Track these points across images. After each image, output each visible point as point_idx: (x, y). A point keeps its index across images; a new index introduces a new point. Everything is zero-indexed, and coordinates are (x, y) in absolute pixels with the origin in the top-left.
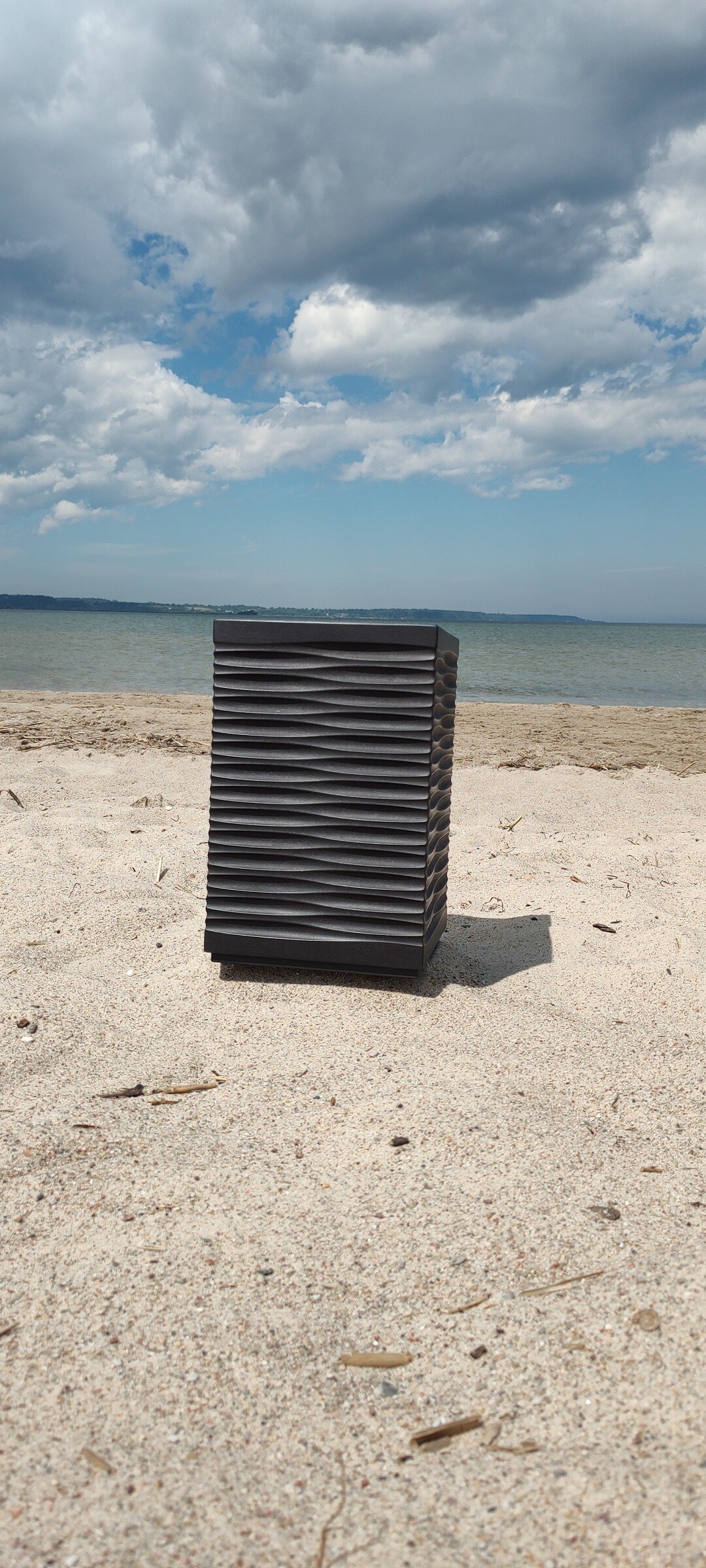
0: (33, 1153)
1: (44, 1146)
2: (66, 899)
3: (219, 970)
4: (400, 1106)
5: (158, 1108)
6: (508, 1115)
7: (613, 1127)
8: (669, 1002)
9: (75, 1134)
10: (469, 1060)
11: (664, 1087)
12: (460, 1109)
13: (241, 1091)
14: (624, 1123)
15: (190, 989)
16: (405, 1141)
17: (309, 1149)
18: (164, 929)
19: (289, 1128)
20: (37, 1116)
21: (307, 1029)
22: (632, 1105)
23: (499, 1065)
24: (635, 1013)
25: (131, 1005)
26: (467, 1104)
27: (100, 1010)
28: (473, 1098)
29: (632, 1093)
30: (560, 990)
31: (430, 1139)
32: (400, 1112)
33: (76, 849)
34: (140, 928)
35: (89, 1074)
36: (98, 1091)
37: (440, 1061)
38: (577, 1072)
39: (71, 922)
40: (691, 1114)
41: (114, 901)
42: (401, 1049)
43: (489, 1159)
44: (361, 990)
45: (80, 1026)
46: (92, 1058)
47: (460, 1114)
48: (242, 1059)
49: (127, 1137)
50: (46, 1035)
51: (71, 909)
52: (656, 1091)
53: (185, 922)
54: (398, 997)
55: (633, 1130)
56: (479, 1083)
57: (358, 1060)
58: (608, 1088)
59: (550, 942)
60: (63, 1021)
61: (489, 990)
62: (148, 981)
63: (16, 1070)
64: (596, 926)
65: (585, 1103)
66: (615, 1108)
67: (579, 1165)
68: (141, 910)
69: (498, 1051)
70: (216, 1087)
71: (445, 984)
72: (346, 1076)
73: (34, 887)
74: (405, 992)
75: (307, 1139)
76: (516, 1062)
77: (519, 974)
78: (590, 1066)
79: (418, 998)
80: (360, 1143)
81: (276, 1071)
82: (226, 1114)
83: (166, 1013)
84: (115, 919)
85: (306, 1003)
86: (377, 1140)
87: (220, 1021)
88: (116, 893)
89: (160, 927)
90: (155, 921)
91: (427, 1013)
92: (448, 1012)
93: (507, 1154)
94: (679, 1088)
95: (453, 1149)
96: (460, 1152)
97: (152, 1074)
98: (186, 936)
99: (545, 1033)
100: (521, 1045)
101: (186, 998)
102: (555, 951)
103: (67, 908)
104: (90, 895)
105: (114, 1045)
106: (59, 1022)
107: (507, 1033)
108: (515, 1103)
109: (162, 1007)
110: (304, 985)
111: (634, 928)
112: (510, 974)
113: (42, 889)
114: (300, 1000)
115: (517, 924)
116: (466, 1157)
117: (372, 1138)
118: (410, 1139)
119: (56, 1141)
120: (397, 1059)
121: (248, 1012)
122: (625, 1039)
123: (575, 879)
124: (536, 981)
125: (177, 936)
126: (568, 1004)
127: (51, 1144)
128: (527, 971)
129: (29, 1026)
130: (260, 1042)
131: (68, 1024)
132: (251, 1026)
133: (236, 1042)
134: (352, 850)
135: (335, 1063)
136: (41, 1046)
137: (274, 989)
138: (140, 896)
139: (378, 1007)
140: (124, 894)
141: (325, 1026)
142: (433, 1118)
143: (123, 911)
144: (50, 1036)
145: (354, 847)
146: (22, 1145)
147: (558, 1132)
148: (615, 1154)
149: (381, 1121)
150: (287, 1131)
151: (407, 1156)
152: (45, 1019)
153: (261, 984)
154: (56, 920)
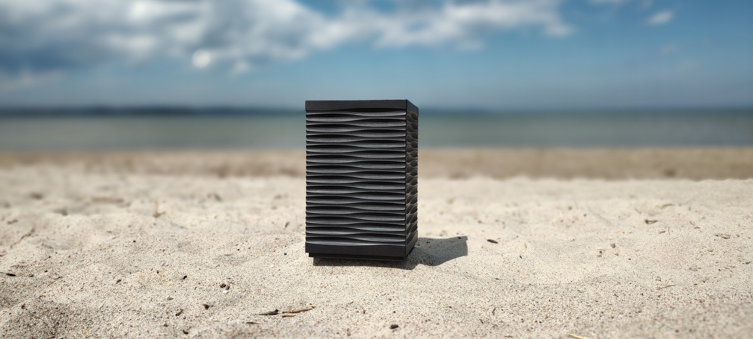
0: (229, 334)
1: (233, 331)
2: (242, 235)
3: (313, 261)
4: (394, 312)
5: (285, 318)
6: (443, 315)
7: (493, 321)
8: (521, 270)
9: (247, 326)
10: (427, 295)
11: (516, 304)
12: (421, 312)
13: (322, 310)
14: (498, 319)
15: (299, 271)
16: (397, 326)
17: (353, 332)
18: (287, 247)
19: (345, 324)
20: (230, 321)
21: (353, 285)
22: (501, 312)
23: (441, 297)
24: (505, 275)
25: (272, 278)
26: (425, 311)
27: (258, 280)
28: (428, 308)
29: (502, 307)
30: (471, 267)
31: (408, 325)
32: (394, 314)
33: (246, 216)
34: (276, 247)
35: (253, 306)
36: (258, 312)
37: (414, 295)
38: (477, 299)
39: (244, 245)
40: (528, 314)
41: (264, 235)
42: (396, 292)
43: (434, 332)
44: (378, 268)
45: (249, 287)
46: (255, 300)
47: (422, 315)
48: (324, 299)
49: (271, 327)
50: (234, 290)
51: (244, 239)
52: (512, 306)
53: (297, 244)
54: (395, 270)
55: (502, 322)
56: (431, 303)
57: (376, 297)
58: (490, 305)
59: (467, 247)
60: (241, 284)
61: (437, 267)
62: (280, 268)
63: (220, 304)
64: (489, 241)
65: (480, 311)
66: (493, 313)
67: (475, 335)
68: (276, 239)
69: (441, 291)
70: (311, 309)
71: (416, 264)
72: (371, 303)
73: (227, 231)
74: (398, 268)
75: (352, 328)
76: (449, 295)
77: (452, 260)
78: (483, 296)
79: (404, 270)
80: (377, 329)
81: (339, 303)
82: (316, 319)
83: (288, 281)
84: (265, 243)
85: (353, 275)
86: (384, 326)
87: (314, 284)
88: (265, 232)
89: (286, 246)
90: (283, 244)
91: (408, 277)
92: (418, 276)
93: (443, 330)
94: (523, 304)
95: (418, 329)
96: (422, 330)
97: (282, 306)
98: (297, 250)
99: (463, 284)
100: (451, 289)
101: (298, 274)
102: (469, 251)
103: (242, 239)
104: (253, 233)
105: (265, 294)
106: (239, 285)
107: (445, 284)
108: (447, 310)
109: (287, 278)
110: (352, 267)
111: (506, 241)
112: (447, 261)
113: (231, 231)
114: (350, 273)
115: (451, 241)
116: (424, 332)
117: (382, 326)
118: (399, 325)
119: (238, 329)
120: (394, 296)
121: (326, 279)
122: (499, 285)
123: (480, 222)
124: (459, 263)
125: (294, 249)
126: (474, 273)
127: (236, 330)
128: (455, 259)
129: (226, 287)
130: (332, 292)
131: (243, 285)
132: (328, 285)
133: (321, 292)
134: (371, 203)
135: (366, 298)
136: (232, 295)
137: (338, 269)
138: (276, 233)
139: (386, 275)
140: (269, 232)
141: (361, 284)
142: (409, 317)
143: (268, 240)
144: (236, 291)
145: (373, 202)
146: (224, 331)
147: (466, 322)
148: (492, 331)
149: (385, 319)
150: (343, 325)
151: (397, 332)
152: (233, 284)
153: (332, 267)
154: (237, 245)
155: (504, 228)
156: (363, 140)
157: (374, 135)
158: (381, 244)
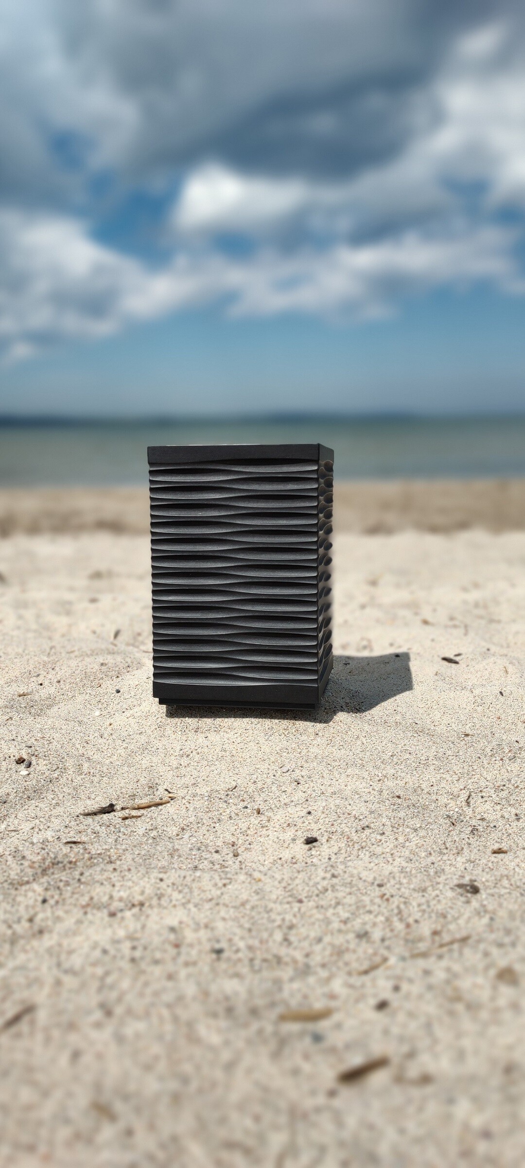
0: (36, 865)
1: (44, 859)
2: (46, 659)
3: (165, 711)
4: (309, 813)
5: (127, 822)
6: (390, 815)
7: (468, 818)
8: (502, 717)
9: (66, 849)
10: (357, 772)
11: (504, 785)
12: (354, 812)
13: (188, 805)
14: (476, 815)
15: (144, 726)
16: (315, 840)
17: (242, 849)
18: (120, 678)
19: (226, 832)
20: (36, 835)
21: (234, 752)
22: (481, 800)
23: (380, 775)
24: (478, 726)
25: (101, 741)
26: (359, 808)
27: (77, 746)
28: (363, 803)
29: (481, 791)
30: (421, 711)
31: (333, 837)
32: (310, 817)
33: (50, 618)
34: (102, 678)
35: (73, 797)
36: (80, 811)
37: (336, 773)
38: (438, 776)
39: (50, 676)
41: (81, 659)
42: (305, 765)
43: (379, 850)
44: (273, 720)
45: (63, 760)
46: (74, 784)
47: (355, 817)
48: (187, 779)
49: (106, 849)
50: (38, 768)
51: (50, 666)
52: (498, 789)
53: (136, 672)
54: (301, 725)
55: (483, 819)
56: (367, 790)
57: (274, 776)
58: (462, 787)
59: (411, 674)
60: (50, 756)
61: (368, 715)
62: (112, 721)
63: (18, 798)
64: (445, 659)
65: (446, 800)
66: (468, 803)
67: (445, 851)
68: (102, 664)
69: (379, 763)
70: (169, 802)
71: (335, 713)
72: (266, 789)
73: (20, 650)
74: (306, 720)
75: (240, 841)
76: (393, 771)
77: (390, 700)
78: (448, 771)
79: (316, 724)
80: (281, 843)
81: (213, 787)
82: (178, 824)
83: (127, 745)
84: (83, 672)
85: (232, 733)
86: (294, 840)
87: (168, 750)
88: (83, 652)
89: (118, 677)
90: (114, 672)
91: (323, 736)
92: (338, 734)
93: (391, 846)
94: (515, 785)
95: (351, 844)
96: (357, 846)
97: (120, 794)
98: (137, 683)
99: (412, 746)
100: (395, 757)
101: (141, 733)
102: (414, 680)
103: (47, 665)
104: (63, 655)
105: (90, 773)
106: (48, 758)
107: (383, 748)
108: (394, 805)
109: (124, 740)
110: (229, 719)
111: (472, 659)
112: (383, 701)
113: (27, 652)
114: (227, 730)
115: (384, 660)
116: (361, 850)
117: (290, 839)
118: (318, 838)
119: (52, 856)
120: (303, 774)
121: (189, 742)
122: (472, 748)
123: (426, 622)
124: (403, 705)
125: (131, 683)
126: (428, 722)
127: (49, 858)
128: (395, 698)
129: (25, 762)
130: (200, 765)
131: (54, 758)
132: (192, 752)
133: (181, 765)
134: (261, 616)
135: (257, 779)
136: (35, 778)
137: (207, 722)
138: (101, 654)
139: (286, 733)
140: (89, 652)
141: (247, 750)
142: (334, 821)
143: (89, 666)
144: (42, 769)
145: (263, 614)
146: (27, 860)
147: (428, 826)
148: (471, 841)
149: (295, 825)
150: (225, 835)
151: (317, 851)
152: (36, 756)
153: (197, 719)
154: (38, 675)
155: (466, 634)
156: (245, 512)
157: (263, 504)
158: (278, 683)
